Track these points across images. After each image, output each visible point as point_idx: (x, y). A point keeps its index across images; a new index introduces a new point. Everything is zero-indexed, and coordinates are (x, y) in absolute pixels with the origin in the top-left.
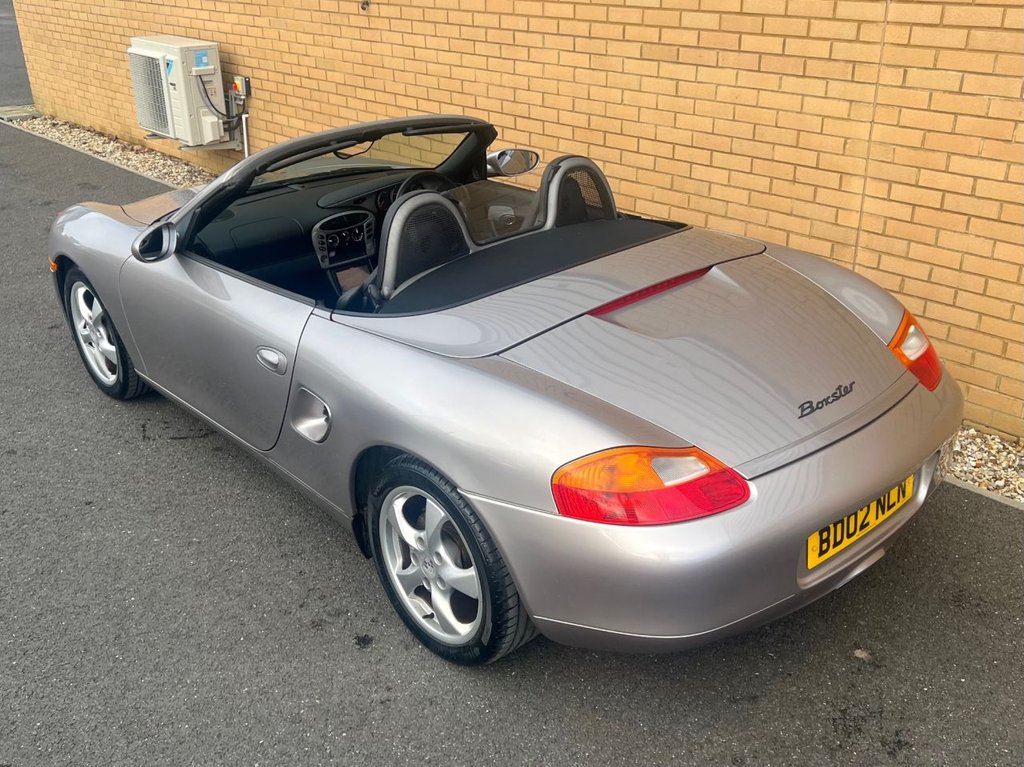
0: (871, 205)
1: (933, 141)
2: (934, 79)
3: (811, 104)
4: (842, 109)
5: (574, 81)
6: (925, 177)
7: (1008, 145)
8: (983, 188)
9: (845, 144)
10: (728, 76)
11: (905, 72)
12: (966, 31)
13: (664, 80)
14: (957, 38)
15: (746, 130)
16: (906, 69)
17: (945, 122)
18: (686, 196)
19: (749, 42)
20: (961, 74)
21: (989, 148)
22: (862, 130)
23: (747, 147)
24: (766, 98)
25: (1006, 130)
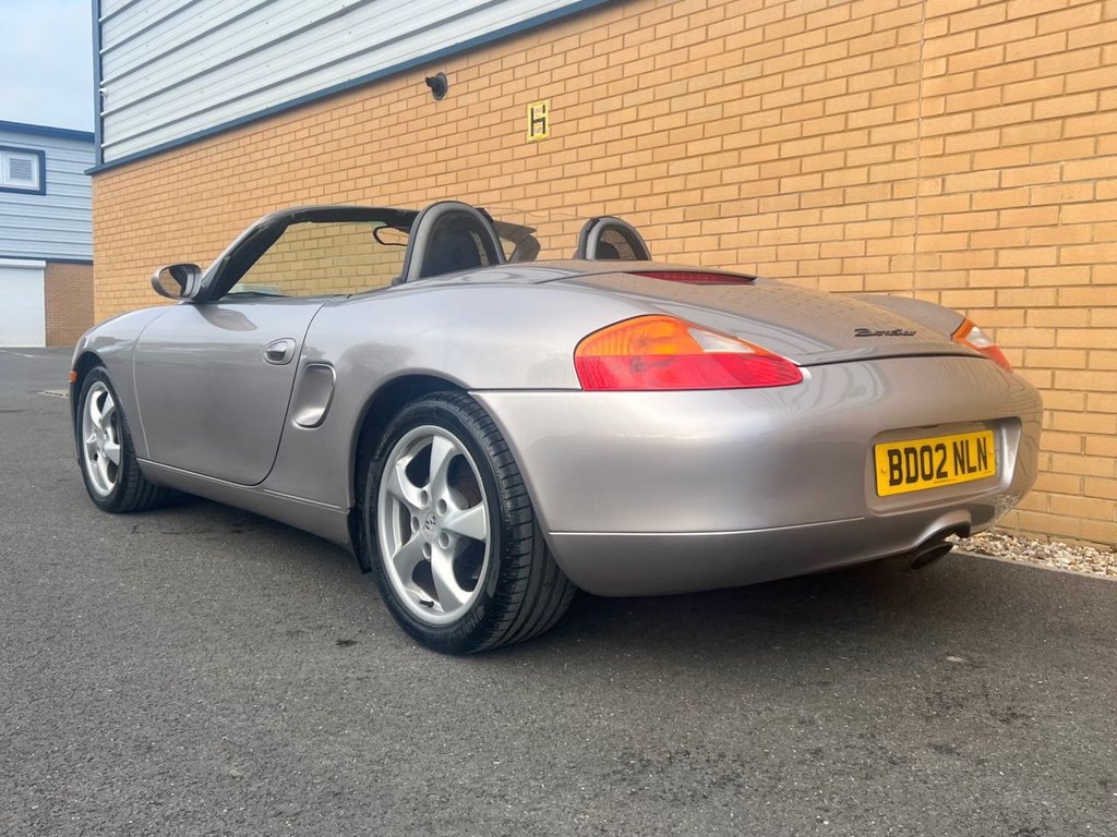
1: (978, 240)
2: (972, 181)
3: (853, 230)
4: (885, 227)
6: (977, 278)
7: (1055, 229)
8: (1036, 277)
9: (890, 261)
10: (770, 220)
11: (943, 181)
12: (998, 131)
13: (706, 237)
14: (990, 138)
15: (789, 268)
16: (943, 177)
17: (989, 220)
19: (788, 185)
20: (998, 171)
21: (1036, 236)
22: (906, 245)
25: (1050, 215)
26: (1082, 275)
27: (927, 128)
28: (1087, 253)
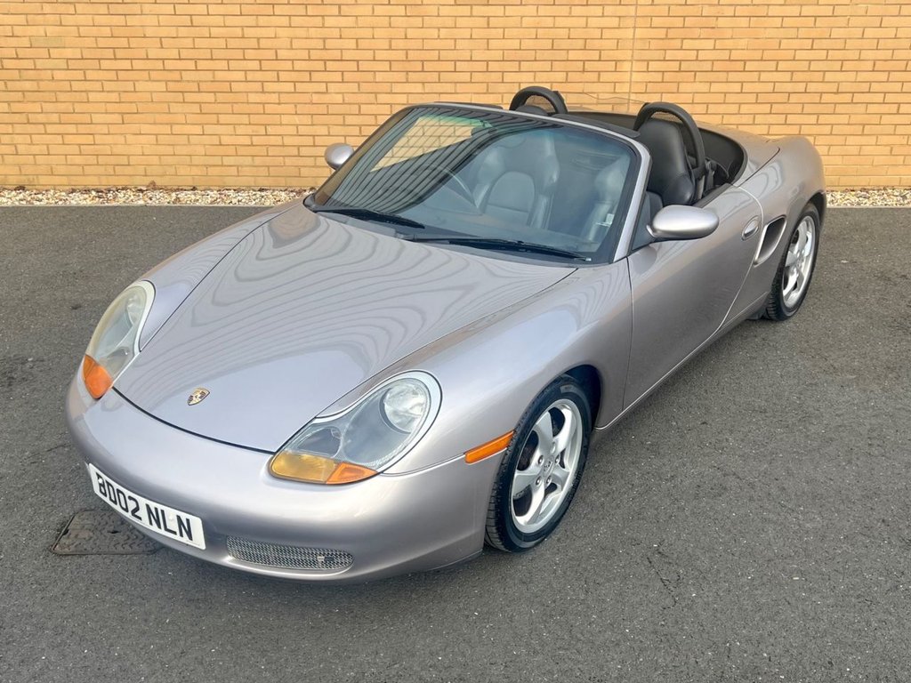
0: (636, 77)
1: (672, 33)
4: (615, 22)
5: (390, 27)
6: (669, 55)
7: (713, 30)
8: (702, 55)
9: (618, 42)
10: (531, 10)
13: (476, 18)
15: (548, 44)
17: (679, 23)
18: (500, 96)
21: (704, 33)
22: (629, 33)
23: (548, 55)
24: (560, 22)
25: (712, 22)
26: (725, 55)
28: (729, 44)
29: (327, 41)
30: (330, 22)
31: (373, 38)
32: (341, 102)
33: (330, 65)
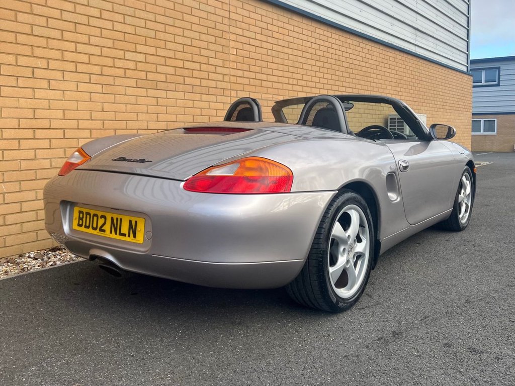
5: (91, 101)
27: (233, 72)
29: (37, 111)
30: (39, 94)
31: (77, 110)
32: (49, 167)
33: (39, 133)
